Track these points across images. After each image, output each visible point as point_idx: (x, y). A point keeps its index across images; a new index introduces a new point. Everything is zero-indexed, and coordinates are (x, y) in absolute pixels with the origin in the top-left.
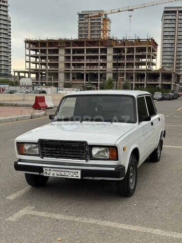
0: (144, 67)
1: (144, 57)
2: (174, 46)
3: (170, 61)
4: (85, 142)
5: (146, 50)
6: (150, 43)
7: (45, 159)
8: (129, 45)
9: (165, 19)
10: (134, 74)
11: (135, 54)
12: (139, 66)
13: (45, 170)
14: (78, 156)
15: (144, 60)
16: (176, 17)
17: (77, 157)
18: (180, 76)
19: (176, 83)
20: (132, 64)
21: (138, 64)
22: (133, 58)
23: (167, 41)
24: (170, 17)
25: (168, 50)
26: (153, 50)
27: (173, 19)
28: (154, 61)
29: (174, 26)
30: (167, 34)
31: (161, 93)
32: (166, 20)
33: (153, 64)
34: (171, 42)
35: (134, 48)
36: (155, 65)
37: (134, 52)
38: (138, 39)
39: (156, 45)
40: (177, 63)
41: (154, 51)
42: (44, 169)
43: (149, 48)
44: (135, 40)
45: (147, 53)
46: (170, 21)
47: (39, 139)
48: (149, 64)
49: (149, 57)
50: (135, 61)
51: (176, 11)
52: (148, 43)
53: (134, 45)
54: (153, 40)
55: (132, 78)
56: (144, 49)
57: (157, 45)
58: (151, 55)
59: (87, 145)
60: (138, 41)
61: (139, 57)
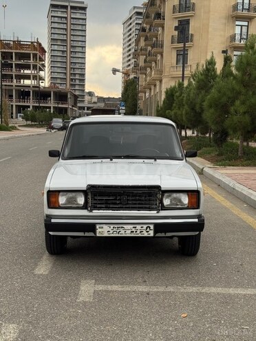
0: (27, 82)
1: (28, 67)
2: (67, 54)
3: (62, 76)
4: (158, 187)
5: (30, 58)
6: (35, 49)
7: (96, 212)
8: (4, 48)
9: (52, 16)
10: (14, 91)
11: (14, 61)
12: (20, 79)
13: (100, 228)
14: (148, 206)
15: (27, 72)
16: (67, 14)
17: (145, 208)
18: (78, 98)
19: (73, 106)
20: (11, 77)
21: (20, 77)
22: (12, 67)
23: (56, 48)
24: (59, 14)
25: (59, 59)
26: (40, 58)
27: (64, 17)
28: (42, 73)
29: (64, 26)
30: (56, 37)
31: (61, 120)
32: (54, 17)
33: (41, 79)
34: (61, 48)
35: (12, 53)
36: (44, 80)
37: (12, 59)
38: (18, 41)
39: (43, 51)
40: (72, 80)
41: (41, 60)
42: (98, 227)
43: (35, 55)
44: (14, 41)
45: (31, 62)
46: (60, 19)
47: (89, 185)
48: (35, 77)
49: (35, 67)
50: (14, 72)
51: (67, 6)
52: (33, 48)
53: (11, 48)
54: (40, 44)
55: (11, 96)
56: (27, 56)
57: (45, 52)
58: (38, 65)
59: (160, 190)
60: (18, 44)
61: (20, 67)
